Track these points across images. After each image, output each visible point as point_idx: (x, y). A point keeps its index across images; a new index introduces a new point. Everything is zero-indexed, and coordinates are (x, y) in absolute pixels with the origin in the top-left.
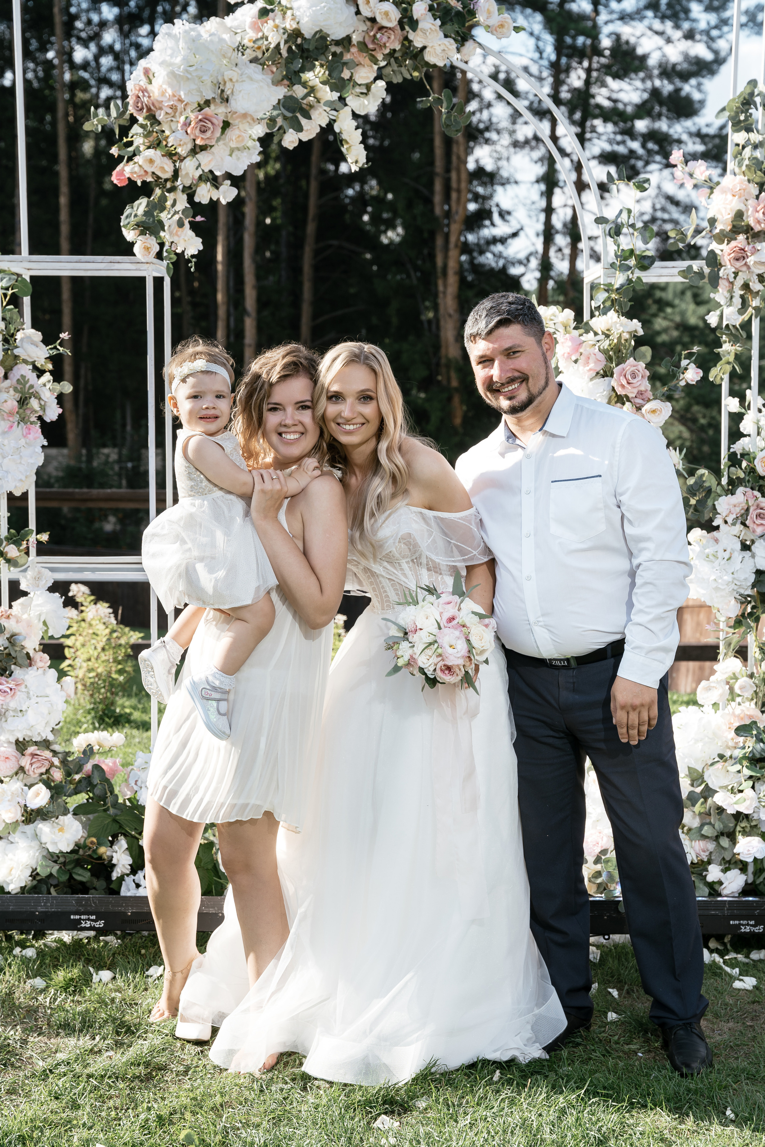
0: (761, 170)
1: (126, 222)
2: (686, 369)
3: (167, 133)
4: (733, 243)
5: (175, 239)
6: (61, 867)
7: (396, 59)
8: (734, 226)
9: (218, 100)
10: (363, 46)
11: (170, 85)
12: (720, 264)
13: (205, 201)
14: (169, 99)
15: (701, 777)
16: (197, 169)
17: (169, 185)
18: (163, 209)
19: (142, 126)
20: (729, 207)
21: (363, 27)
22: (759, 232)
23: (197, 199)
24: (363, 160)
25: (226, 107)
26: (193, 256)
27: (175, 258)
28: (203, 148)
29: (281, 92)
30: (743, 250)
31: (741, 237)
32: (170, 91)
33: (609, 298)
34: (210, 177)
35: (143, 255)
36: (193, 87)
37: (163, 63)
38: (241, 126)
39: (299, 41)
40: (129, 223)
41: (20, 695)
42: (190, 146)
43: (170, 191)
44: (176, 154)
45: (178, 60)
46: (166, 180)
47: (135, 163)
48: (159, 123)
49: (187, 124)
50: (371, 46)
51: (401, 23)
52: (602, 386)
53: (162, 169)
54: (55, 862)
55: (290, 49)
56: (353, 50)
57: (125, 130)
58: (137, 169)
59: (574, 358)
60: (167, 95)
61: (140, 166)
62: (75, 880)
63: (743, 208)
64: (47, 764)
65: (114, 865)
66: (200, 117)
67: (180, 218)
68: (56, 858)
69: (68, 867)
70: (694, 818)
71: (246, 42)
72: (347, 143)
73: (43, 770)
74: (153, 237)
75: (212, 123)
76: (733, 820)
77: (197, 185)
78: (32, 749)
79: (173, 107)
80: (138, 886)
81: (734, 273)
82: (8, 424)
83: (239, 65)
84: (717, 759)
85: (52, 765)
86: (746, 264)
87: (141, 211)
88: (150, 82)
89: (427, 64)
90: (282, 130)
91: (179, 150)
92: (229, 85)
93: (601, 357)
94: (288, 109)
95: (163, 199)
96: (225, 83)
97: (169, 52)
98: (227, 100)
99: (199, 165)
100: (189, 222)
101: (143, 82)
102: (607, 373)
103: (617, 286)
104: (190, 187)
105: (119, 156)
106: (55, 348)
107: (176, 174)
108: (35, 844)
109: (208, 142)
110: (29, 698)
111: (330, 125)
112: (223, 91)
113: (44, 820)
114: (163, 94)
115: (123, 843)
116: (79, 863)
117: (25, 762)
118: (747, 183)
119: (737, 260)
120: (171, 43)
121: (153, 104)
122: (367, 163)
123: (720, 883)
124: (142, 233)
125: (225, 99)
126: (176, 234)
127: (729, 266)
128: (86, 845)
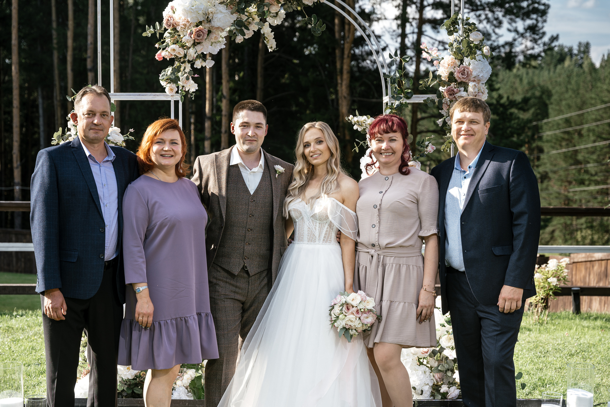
0: (461, 54)
1: (162, 78)
2: (427, 146)
3: (182, 36)
4: (449, 87)
5: (185, 85)
6: (128, 387)
7: (290, 1)
8: (449, 79)
9: (206, 22)
11: (184, 15)
12: (443, 97)
13: (199, 67)
14: (183, 21)
15: (439, 342)
16: (195, 53)
17: (182, 60)
18: (179, 71)
19: (170, 33)
20: (446, 70)
22: (462, 82)
23: (195, 66)
24: (274, 46)
25: (210, 24)
26: (193, 92)
27: (184, 93)
28: (199, 43)
29: (235, 17)
30: (453, 90)
31: (452, 85)
32: (183, 18)
33: (391, 112)
34: (202, 56)
35: (170, 93)
36: (194, 15)
37: (179, 5)
38: (216, 32)
40: (163, 79)
42: (192, 42)
43: (182, 63)
44: (185, 46)
45: (187, 4)
46: (181, 58)
47: (167, 51)
48: (178, 32)
49: (191, 33)
53: (179, 53)
54: (126, 384)
57: (162, 35)
58: (167, 53)
60: (181, 19)
61: (169, 52)
62: (135, 393)
63: (453, 71)
66: (197, 30)
67: (188, 75)
68: (126, 382)
69: (131, 387)
70: (435, 363)
72: (267, 39)
74: (175, 85)
75: (203, 33)
76: (453, 363)
77: (195, 60)
79: (185, 25)
81: (450, 101)
83: (216, 6)
84: (446, 333)
86: (455, 97)
87: (169, 73)
88: (174, 13)
89: (304, 4)
90: (235, 35)
91: (187, 44)
92: (211, 15)
94: (238, 26)
95: (180, 67)
96: (209, 14)
98: (210, 21)
99: (197, 51)
100: (192, 77)
101: (171, 13)
103: (395, 106)
104: (192, 61)
105: (159, 48)
106: (127, 136)
107: (185, 56)
109: (200, 41)
111: (259, 30)
112: (208, 17)
114: (180, 19)
116: (137, 385)
118: (454, 59)
119: (451, 95)
121: (175, 23)
122: (276, 48)
123: (447, 393)
124: (169, 83)
125: (209, 21)
126: (185, 83)
127: (447, 98)
128: (140, 376)
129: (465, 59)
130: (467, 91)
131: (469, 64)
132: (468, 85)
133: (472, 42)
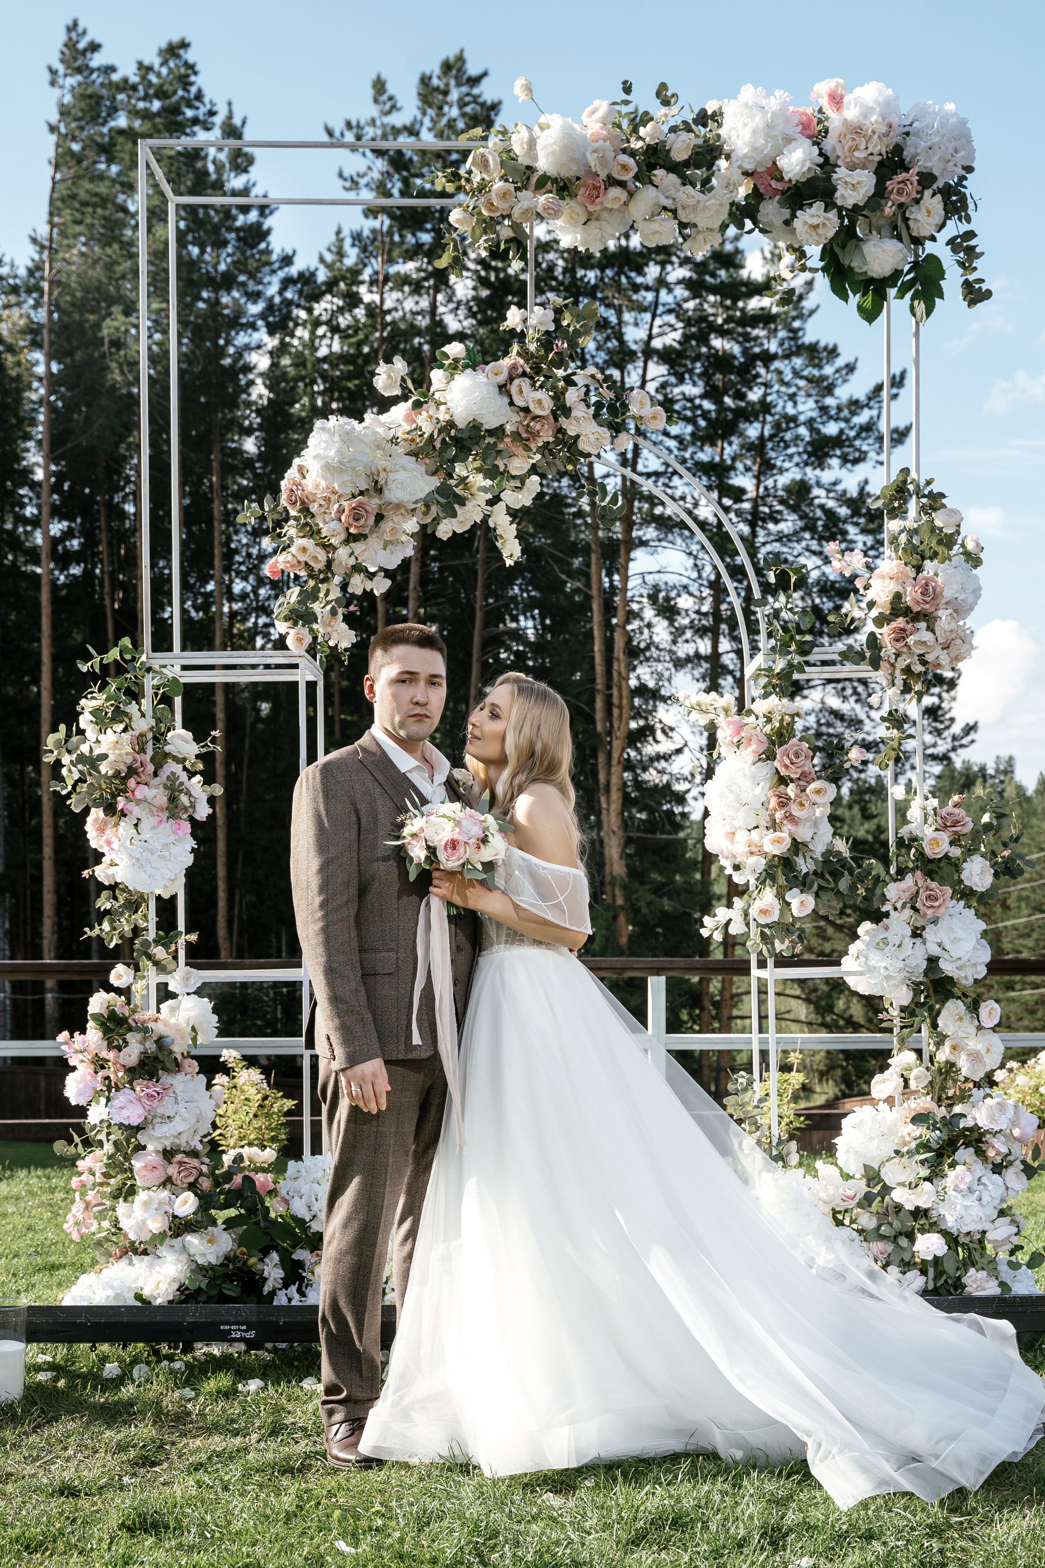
0: (917, 554)
1: (279, 612)
2: (851, 751)
3: (321, 524)
4: (894, 625)
5: (328, 631)
6: (210, 1281)
7: (550, 451)
8: (893, 609)
9: (372, 490)
10: (516, 435)
11: (324, 478)
12: (881, 645)
13: (359, 592)
14: (323, 492)
15: (879, 1174)
16: (350, 558)
17: (322, 576)
18: (315, 598)
19: (296, 519)
20: (887, 590)
21: (516, 418)
22: (918, 613)
23: (350, 590)
24: (517, 554)
25: (380, 498)
26: (346, 649)
27: (327, 651)
28: (357, 537)
29: (435, 482)
30: (903, 630)
31: (901, 619)
32: (323, 484)
33: (769, 683)
34: (364, 570)
35: (297, 647)
36: (347, 478)
37: (316, 457)
38: (394, 518)
39: (453, 432)
40: (281, 613)
41: (168, 1100)
42: (343, 536)
43: (323, 581)
44: (329, 544)
45: (332, 453)
46: (320, 571)
47: (289, 553)
48: (313, 516)
49: (340, 512)
50: (524, 435)
51: (554, 413)
52: (765, 770)
53: (316, 560)
54: (204, 1275)
55: (443, 441)
56: (507, 440)
57: (279, 524)
58: (290, 560)
59: (735, 740)
60: (321, 487)
61: (293, 556)
62: (225, 1295)
63: (901, 590)
64: (195, 1172)
65: (266, 1279)
66: (354, 505)
67: (333, 608)
68: (205, 1271)
69: (218, 1281)
70: (871, 1219)
71: (399, 434)
72: (502, 538)
73: (191, 1179)
74: (307, 630)
75: (366, 512)
76: (911, 1218)
77: (350, 576)
78: (179, 1157)
79: (327, 499)
80: (290, 1300)
81: (895, 654)
82: (158, 819)
83: (392, 458)
84: (894, 1154)
85: (201, 1174)
86: (906, 645)
87: (293, 599)
88: (305, 477)
89: (581, 454)
90: (436, 521)
91: (332, 541)
92: (383, 476)
93: (765, 739)
94: (442, 496)
95: (316, 590)
96: (379, 474)
97: (323, 445)
98: (381, 491)
99: (352, 554)
100: (342, 612)
101: (298, 480)
102: (770, 756)
103: (777, 671)
104: (343, 577)
105: (272, 547)
106: (206, 745)
107: (329, 564)
108: (184, 1258)
109: (361, 531)
110: (177, 1103)
111: (485, 520)
112: (376, 482)
113: (194, 1231)
114: (317, 486)
115: (275, 1256)
116: (228, 1277)
117: (172, 1170)
118: (904, 566)
119: (897, 640)
120: (325, 437)
121: (307, 497)
122: (522, 557)
124: (295, 624)
125: (379, 490)
126: (329, 625)
127: (889, 650)
128: (236, 1257)
129: (927, 563)
130: (933, 631)
131: (936, 575)
132: (935, 619)
133: (941, 529)
